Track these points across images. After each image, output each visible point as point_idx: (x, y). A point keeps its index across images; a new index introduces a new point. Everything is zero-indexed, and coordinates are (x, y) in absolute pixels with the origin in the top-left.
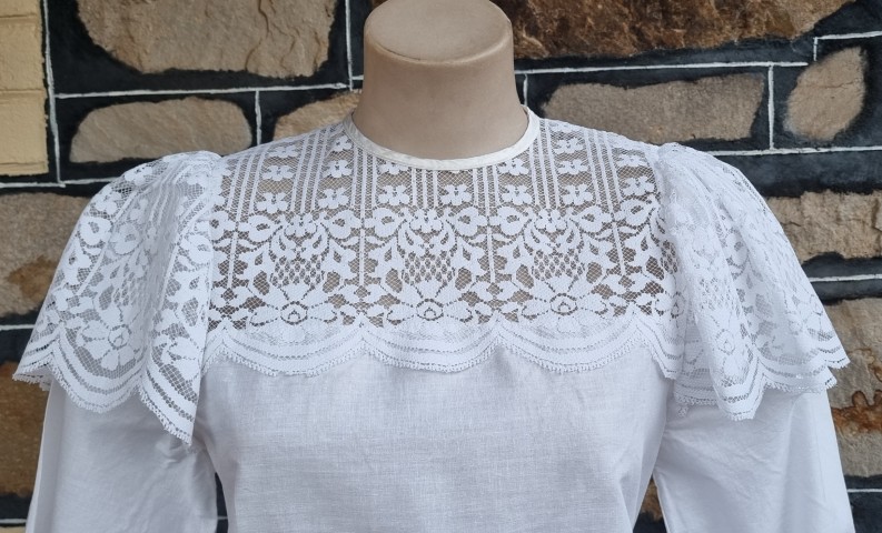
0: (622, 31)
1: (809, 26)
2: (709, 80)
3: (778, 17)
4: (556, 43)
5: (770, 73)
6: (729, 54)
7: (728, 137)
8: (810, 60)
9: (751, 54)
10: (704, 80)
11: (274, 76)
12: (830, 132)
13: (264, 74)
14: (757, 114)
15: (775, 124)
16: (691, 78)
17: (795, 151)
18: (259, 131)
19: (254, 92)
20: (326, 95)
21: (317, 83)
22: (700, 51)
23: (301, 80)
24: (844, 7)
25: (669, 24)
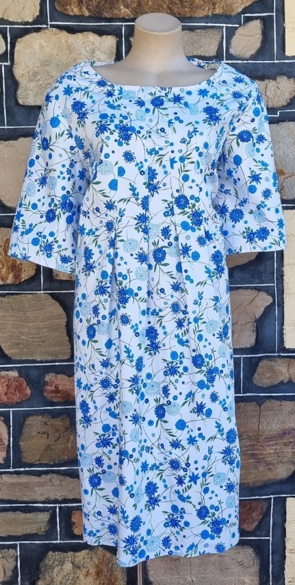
0: (164, 9)
1: (240, 10)
2: (200, 31)
3: (227, 6)
4: (136, 12)
5: (224, 29)
6: (208, 20)
7: (207, 55)
8: (240, 24)
9: (216, 20)
10: (197, 31)
11: (15, 21)
12: (248, 55)
13: (11, 20)
14: (219, 46)
15: (226, 51)
16: (192, 29)
17: (234, 62)
18: (9, 45)
19: (7, 28)
20: (38, 30)
21: (34, 25)
22: (196, 18)
23: (27, 23)
24: (254, 2)
25: (183, 7)
